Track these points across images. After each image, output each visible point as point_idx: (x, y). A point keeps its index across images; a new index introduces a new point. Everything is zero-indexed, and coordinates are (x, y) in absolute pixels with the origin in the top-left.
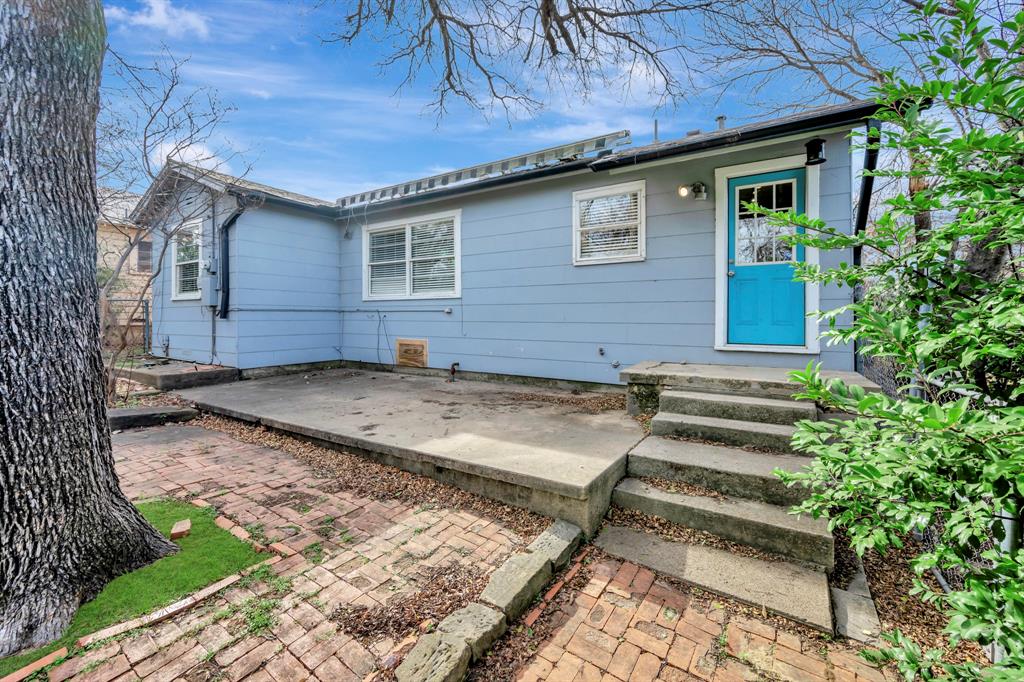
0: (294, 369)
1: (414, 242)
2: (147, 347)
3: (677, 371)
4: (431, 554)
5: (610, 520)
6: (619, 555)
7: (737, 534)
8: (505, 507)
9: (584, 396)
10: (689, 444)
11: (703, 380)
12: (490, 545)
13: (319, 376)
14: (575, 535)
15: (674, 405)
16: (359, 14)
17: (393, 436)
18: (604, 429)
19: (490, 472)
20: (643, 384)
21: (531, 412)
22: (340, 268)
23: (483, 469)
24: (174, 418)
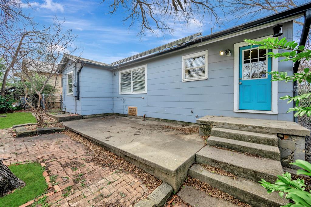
0: (99, 115)
1: (133, 76)
2: (61, 108)
3: (218, 120)
4: (110, 195)
5: (187, 183)
6: (187, 202)
7: (242, 197)
8: (146, 173)
9: (185, 127)
10: (222, 150)
11: (228, 124)
12: (135, 192)
13: (106, 118)
14: (169, 191)
15: (217, 134)
16: (115, 4)
17: (114, 141)
18: (190, 141)
19: (140, 159)
20: (205, 125)
21: (165, 133)
22: (113, 85)
23: (138, 158)
24: (58, 131)
